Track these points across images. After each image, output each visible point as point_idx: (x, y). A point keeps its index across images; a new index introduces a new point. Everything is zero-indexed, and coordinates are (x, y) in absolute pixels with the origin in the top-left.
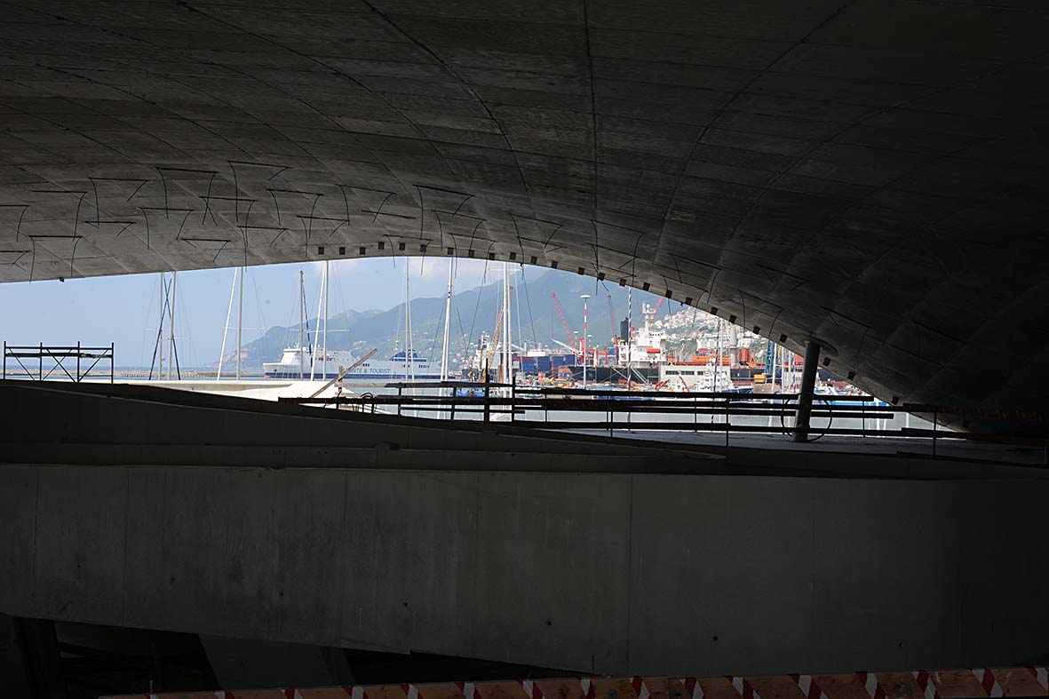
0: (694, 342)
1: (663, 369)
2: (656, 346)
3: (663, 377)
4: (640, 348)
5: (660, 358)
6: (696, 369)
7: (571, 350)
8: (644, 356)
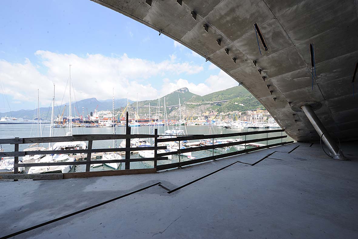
0: (103, 116)
1: (99, 121)
2: (98, 117)
3: (99, 122)
4: (94, 117)
5: (98, 119)
6: (106, 121)
7: (79, 118)
8: (95, 119)
